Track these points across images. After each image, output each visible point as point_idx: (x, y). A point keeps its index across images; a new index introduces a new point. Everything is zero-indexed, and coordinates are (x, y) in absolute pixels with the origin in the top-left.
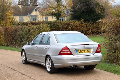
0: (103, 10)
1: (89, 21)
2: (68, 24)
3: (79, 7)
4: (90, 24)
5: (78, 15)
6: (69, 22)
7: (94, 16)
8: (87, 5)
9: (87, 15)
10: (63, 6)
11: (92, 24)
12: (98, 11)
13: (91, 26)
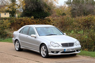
0: (49, 9)
1: (38, 18)
2: (21, 20)
3: (31, 6)
4: (40, 20)
5: (30, 13)
6: (22, 19)
7: (42, 14)
8: (37, 5)
9: (36, 13)
10: (17, 5)
11: (40, 21)
12: (45, 10)
13: (40, 22)
